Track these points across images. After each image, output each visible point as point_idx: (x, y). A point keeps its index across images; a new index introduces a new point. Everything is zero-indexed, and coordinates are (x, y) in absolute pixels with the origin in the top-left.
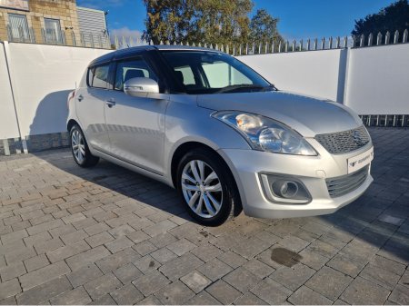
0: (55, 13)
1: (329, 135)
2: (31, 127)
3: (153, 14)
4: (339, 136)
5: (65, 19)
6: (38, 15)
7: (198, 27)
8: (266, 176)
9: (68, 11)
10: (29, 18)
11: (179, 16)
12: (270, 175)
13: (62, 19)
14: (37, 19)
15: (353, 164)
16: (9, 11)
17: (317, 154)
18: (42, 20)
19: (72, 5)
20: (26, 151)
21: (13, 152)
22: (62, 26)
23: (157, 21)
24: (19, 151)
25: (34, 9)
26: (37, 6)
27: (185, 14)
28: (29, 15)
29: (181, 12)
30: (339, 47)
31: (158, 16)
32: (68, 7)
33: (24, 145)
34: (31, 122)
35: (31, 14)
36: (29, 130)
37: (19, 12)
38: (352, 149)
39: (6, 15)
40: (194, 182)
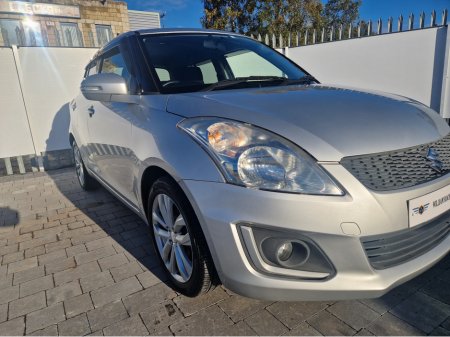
0: (105, 19)
1: (372, 157)
2: (47, 142)
3: (210, 10)
4: (393, 158)
5: (116, 23)
6: (88, 21)
7: (259, 21)
8: (250, 230)
9: (118, 15)
10: (80, 25)
11: (239, 10)
12: (257, 228)
13: (113, 23)
14: (88, 25)
15: (421, 210)
16: (61, 20)
17: (345, 193)
18: (93, 27)
19: (123, 8)
20: (42, 169)
21: (28, 170)
22: (114, 31)
23: (214, 18)
24: (35, 169)
25: (84, 16)
26: (88, 12)
27: (246, 6)
28: (80, 23)
29: (242, 6)
30: (434, 26)
31: (215, 12)
32: (119, 11)
33: (40, 162)
34: (47, 137)
35: (83, 21)
36: (45, 145)
37: (71, 20)
38: (422, 181)
39: (58, 24)
40: (164, 225)
